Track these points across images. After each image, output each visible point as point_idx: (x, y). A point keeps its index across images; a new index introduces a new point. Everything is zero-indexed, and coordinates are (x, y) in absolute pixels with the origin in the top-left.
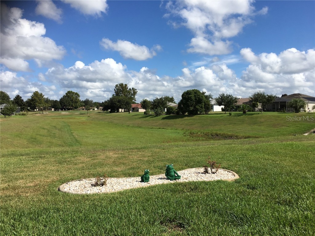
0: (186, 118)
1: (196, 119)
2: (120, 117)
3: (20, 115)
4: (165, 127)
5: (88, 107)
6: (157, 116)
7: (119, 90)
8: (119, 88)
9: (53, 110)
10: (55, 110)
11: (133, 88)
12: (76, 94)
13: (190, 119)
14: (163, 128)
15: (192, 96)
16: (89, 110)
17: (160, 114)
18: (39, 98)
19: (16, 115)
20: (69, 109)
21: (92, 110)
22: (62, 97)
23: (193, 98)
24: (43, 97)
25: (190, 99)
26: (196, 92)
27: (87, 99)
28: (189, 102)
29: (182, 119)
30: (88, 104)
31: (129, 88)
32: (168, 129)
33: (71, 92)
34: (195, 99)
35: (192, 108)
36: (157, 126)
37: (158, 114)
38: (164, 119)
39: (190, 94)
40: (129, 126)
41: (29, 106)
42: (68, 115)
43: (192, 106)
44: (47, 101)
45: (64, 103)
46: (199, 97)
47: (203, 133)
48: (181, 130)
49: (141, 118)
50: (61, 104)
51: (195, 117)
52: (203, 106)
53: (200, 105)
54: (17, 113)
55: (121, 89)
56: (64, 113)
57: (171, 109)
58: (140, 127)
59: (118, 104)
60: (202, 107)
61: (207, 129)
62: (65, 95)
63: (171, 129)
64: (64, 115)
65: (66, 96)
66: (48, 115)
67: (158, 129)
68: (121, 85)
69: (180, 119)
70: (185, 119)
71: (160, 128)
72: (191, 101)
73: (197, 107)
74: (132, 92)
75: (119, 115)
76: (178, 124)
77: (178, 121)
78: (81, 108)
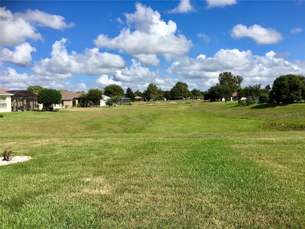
0: (278, 107)
1: (289, 108)
2: (214, 106)
3: (127, 105)
4: (249, 117)
5: (193, 97)
6: (248, 105)
7: (223, 79)
8: (223, 77)
9: (165, 99)
10: (167, 100)
11: (238, 76)
12: (185, 84)
13: (282, 109)
14: (246, 118)
15: (286, 83)
16: (196, 99)
17: (251, 103)
18: (153, 90)
19: (124, 105)
20: (177, 99)
21: (199, 99)
22: (173, 88)
23: (287, 85)
24: (156, 89)
25: (283, 86)
26: (291, 78)
27: (195, 89)
28: (282, 89)
29: (273, 108)
30: (195, 94)
31: (233, 76)
32: (250, 119)
33: (181, 82)
34: (290, 86)
35: (284, 96)
36: (242, 115)
37: (249, 103)
38: (253, 108)
39: (283, 80)
40: (215, 115)
41: (145, 97)
42: (175, 105)
43: (285, 93)
44: (160, 92)
45: (174, 93)
46: (294, 83)
47: (288, 125)
48: (265, 120)
49: (232, 107)
50: (171, 94)
51: (289, 106)
52: (300, 93)
53: (296, 92)
54: (125, 103)
55: (226, 78)
56: (172, 102)
57: (264, 98)
58: (224, 116)
59: (217, 93)
60: (298, 95)
61: (295, 120)
62: (175, 85)
63: (254, 120)
64: (172, 105)
65: (176, 87)
66: (159, 104)
67: (240, 119)
68: (226, 74)
69: (270, 109)
70: (276, 109)
71: (242, 118)
72: (284, 87)
73: (292, 94)
74: (237, 80)
75: (215, 104)
76: (265, 114)
77: (267, 110)
78: (189, 97)
